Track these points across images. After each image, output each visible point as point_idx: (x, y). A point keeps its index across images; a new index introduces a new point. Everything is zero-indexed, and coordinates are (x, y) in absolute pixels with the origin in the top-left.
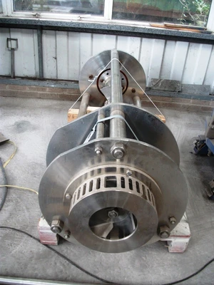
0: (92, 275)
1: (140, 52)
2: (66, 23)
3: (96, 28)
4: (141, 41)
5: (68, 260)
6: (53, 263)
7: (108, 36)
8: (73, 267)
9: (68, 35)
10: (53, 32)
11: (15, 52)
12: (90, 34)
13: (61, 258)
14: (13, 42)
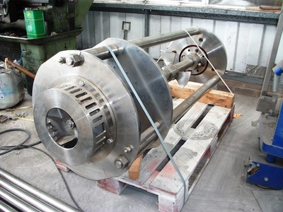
0: (74, 201)
1: (237, 37)
2: (166, 7)
3: (192, 11)
4: (239, 26)
5: (66, 184)
6: (54, 183)
7: (206, 20)
8: (66, 190)
9: (171, 20)
10: (159, 16)
11: (128, 33)
12: (190, 19)
13: (63, 182)
14: (128, 25)
